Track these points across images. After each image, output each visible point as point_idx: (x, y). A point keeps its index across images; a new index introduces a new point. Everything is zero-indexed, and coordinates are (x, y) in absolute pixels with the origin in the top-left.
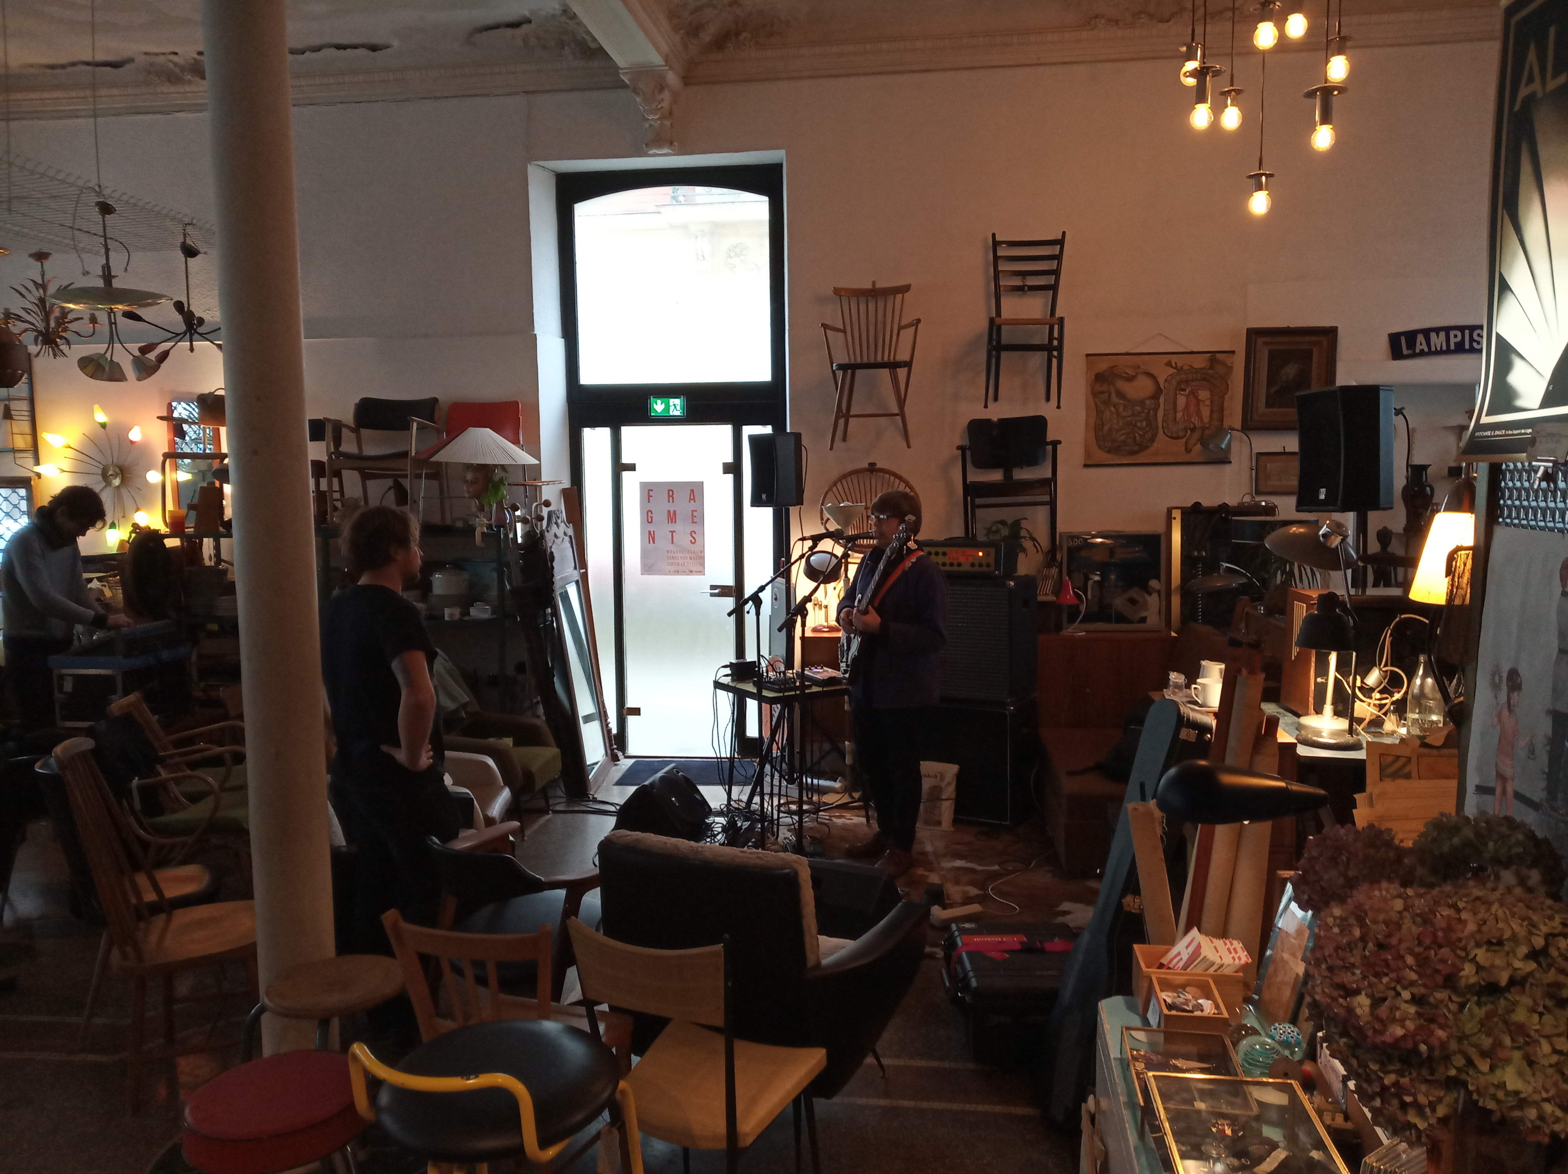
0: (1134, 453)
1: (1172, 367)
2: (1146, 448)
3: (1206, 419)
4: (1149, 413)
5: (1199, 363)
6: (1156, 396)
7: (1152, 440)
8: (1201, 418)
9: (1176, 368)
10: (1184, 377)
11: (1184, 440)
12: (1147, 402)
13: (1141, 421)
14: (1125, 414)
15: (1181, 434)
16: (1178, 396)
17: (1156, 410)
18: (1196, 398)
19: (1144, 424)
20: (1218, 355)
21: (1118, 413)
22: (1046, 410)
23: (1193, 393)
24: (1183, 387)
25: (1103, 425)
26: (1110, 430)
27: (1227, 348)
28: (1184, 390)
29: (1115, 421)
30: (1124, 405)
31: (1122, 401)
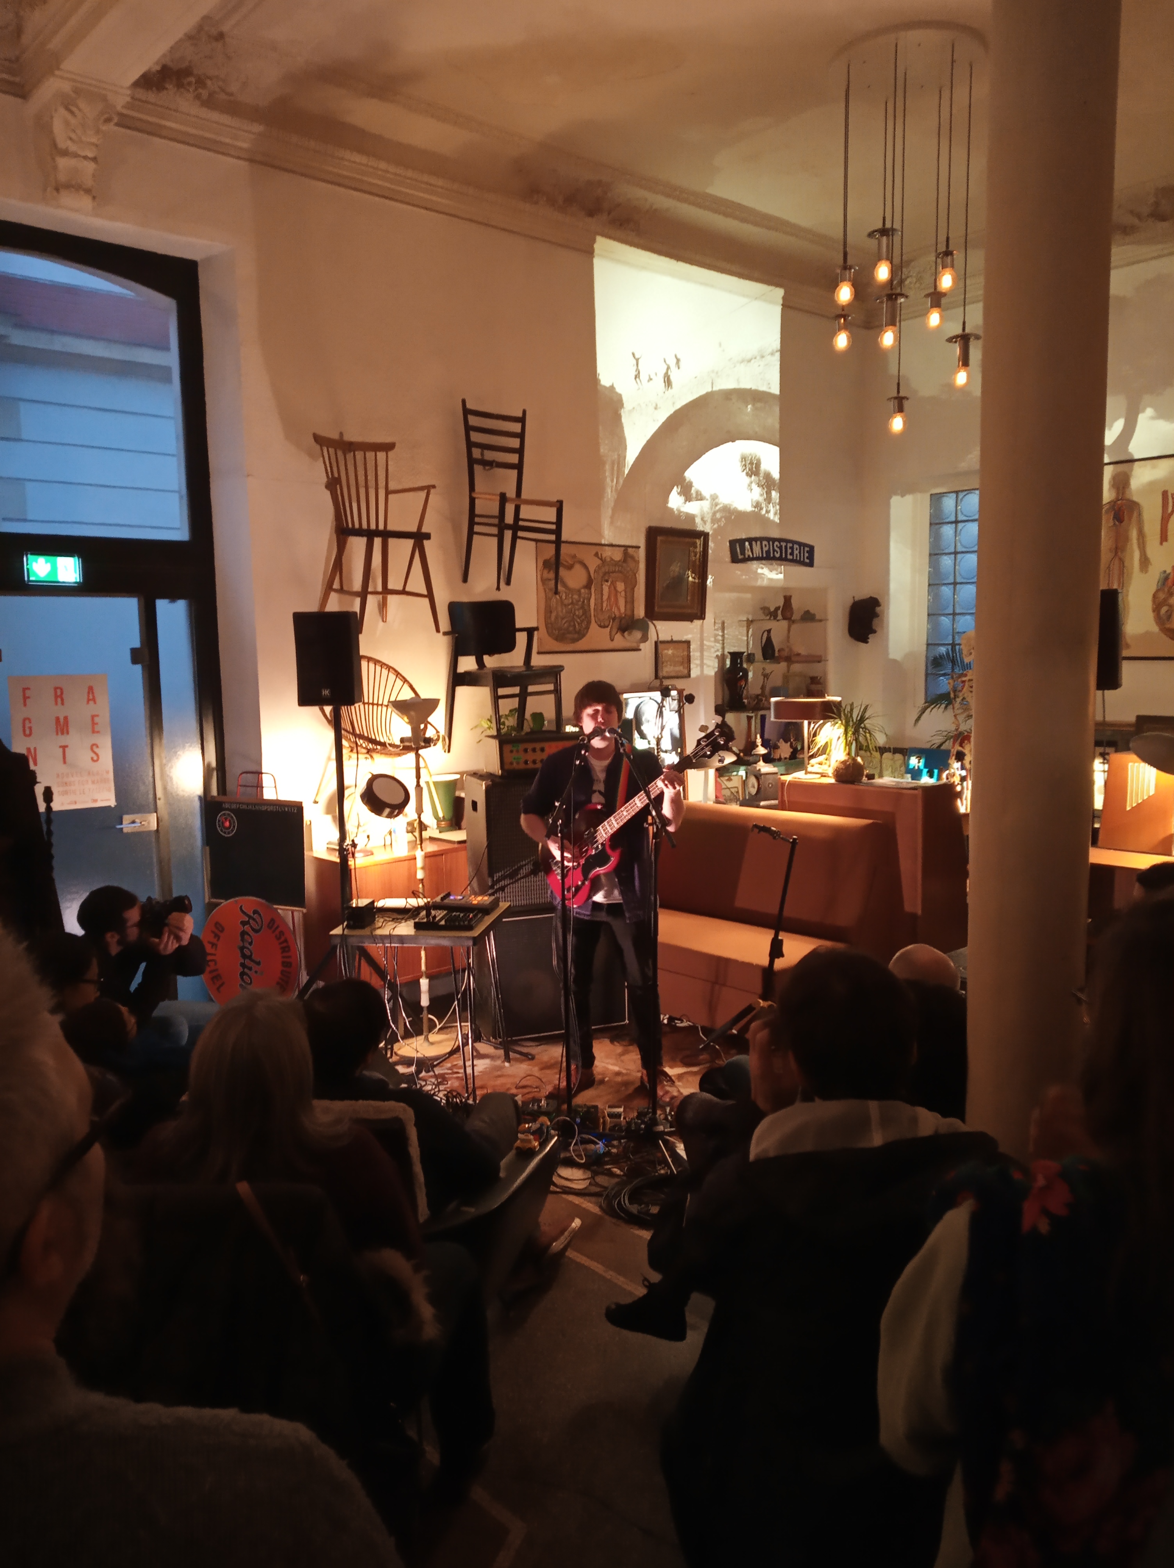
0: (575, 641)
1: (598, 558)
2: (584, 635)
3: (623, 610)
4: (584, 602)
5: (617, 555)
6: (588, 586)
7: (587, 628)
8: (619, 609)
9: (601, 559)
10: (606, 569)
11: (608, 629)
12: (583, 591)
13: (578, 610)
14: (566, 602)
15: (606, 624)
16: (604, 586)
17: (589, 600)
18: (615, 588)
19: (581, 611)
20: (630, 550)
21: (562, 602)
22: (505, 594)
23: (613, 584)
24: (606, 578)
25: (551, 612)
26: (556, 618)
27: (634, 544)
28: (607, 581)
29: (560, 609)
30: (566, 593)
31: (564, 589)
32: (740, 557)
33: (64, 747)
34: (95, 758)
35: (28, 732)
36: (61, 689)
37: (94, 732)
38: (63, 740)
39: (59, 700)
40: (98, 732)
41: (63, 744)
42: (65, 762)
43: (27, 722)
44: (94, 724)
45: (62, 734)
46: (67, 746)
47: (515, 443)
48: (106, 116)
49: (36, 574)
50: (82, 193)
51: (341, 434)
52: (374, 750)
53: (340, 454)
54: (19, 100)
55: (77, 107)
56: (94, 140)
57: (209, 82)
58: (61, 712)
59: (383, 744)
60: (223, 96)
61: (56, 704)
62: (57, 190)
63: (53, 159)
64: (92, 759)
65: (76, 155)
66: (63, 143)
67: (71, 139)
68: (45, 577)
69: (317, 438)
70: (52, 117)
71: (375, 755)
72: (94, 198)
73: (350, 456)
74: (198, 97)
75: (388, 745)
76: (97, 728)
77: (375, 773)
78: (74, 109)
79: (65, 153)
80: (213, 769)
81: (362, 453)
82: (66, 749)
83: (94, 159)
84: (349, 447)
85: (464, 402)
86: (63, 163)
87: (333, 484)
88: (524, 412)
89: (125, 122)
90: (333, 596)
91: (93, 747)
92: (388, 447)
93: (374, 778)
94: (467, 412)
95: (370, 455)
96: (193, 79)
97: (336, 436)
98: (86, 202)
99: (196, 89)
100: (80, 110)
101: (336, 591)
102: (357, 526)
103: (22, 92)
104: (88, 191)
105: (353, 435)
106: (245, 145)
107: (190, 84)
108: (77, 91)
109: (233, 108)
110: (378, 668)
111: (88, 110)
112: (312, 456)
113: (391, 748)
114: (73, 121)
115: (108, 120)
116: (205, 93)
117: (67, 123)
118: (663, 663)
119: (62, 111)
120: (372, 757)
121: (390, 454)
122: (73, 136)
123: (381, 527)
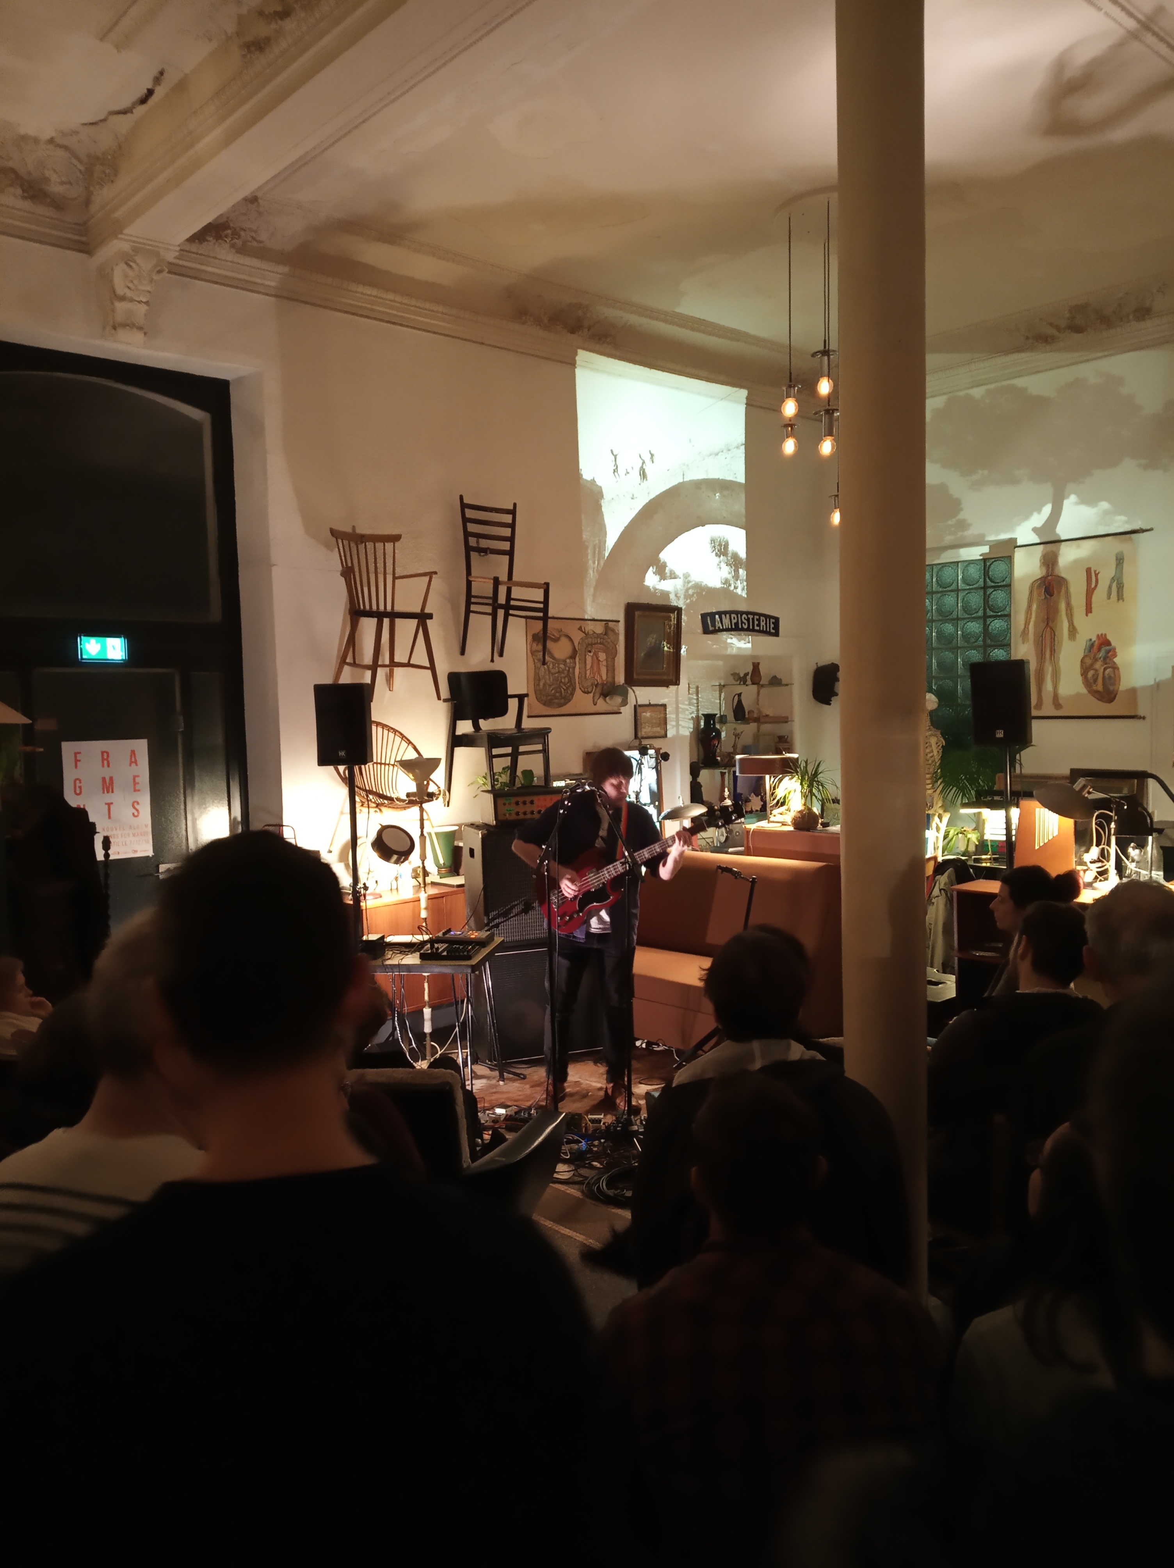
0: (561, 705)
1: (582, 631)
2: (570, 700)
3: (604, 677)
4: (569, 670)
5: (599, 629)
6: (573, 657)
7: (572, 694)
8: (601, 677)
9: (584, 632)
10: (590, 641)
11: (592, 694)
12: (568, 661)
13: (565, 678)
14: (553, 671)
15: (590, 690)
16: (587, 656)
17: (574, 668)
18: (597, 658)
19: (567, 679)
20: (610, 623)
21: (549, 671)
22: (499, 665)
23: (596, 654)
24: (589, 649)
25: (539, 680)
26: (544, 685)
27: (614, 619)
28: (590, 652)
29: (547, 677)
30: (553, 663)
31: (551, 660)
32: (711, 628)
33: (109, 805)
34: (136, 814)
35: (78, 792)
36: (108, 753)
37: (135, 790)
38: (109, 797)
39: (105, 762)
40: (139, 791)
41: (109, 801)
42: (110, 817)
43: (78, 782)
44: (135, 783)
45: (108, 792)
46: (112, 803)
47: (507, 532)
48: (159, 268)
49: (88, 653)
50: (135, 330)
51: (354, 527)
52: (383, 804)
53: (353, 545)
54: (84, 256)
55: (135, 262)
56: (149, 288)
57: (242, 233)
58: (107, 773)
59: (390, 799)
60: (255, 244)
61: (103, 766)
62: (114, 328)
63: (112, 303)
64: (133, 814)
65: (132, 300)
66: (121, 290)
67: (129, 288)
68: (95, 655)
69: (333, 532)
70: (112, 269)
71: (383, 809)
72: (145, 334)
73: (362, 547)
74: (233, 246)
75: (395, 800)
76: (138, 787)
77: (384, 824)
78: (131, 264)
79: (123, 298)
80: (238, 823)
81: (372, 544)
82: (111, 806)
83: (147, 303)
84: (362, 539)
85: (461, 497)
86: (120, 306)
87: (347, 573)
88: (515, 505)
89: (175, 270)
90: (346, 669)
91: (134, 804)
92: (395, 538)
93: (384, 828)
94: (464, 506)
95: (380, 545)
96: (229, 232)
97: (349, 530)
98: (139, 337)
99: (232, 239)
100: (137, 264)
101: (349, 664)
102: (368, 607)
103: (86, 248)
104: (140, 328)
105: (363, 529)
106: (273, 284)
107: (226, 236)
108: (136, 250)
109: (263, 253)
110: (386, 732)
111: (145, 264)
112: (328, 546)
113: (398, 802)
114: (131, 273)
115: (160, 272)
116: (239, 243)
117: (126, 276)
118: (641, 725)
119: (122, 266)
120: (380, 810)
121: (397, 544)
122: (131, 285)
123: (389, 608)
